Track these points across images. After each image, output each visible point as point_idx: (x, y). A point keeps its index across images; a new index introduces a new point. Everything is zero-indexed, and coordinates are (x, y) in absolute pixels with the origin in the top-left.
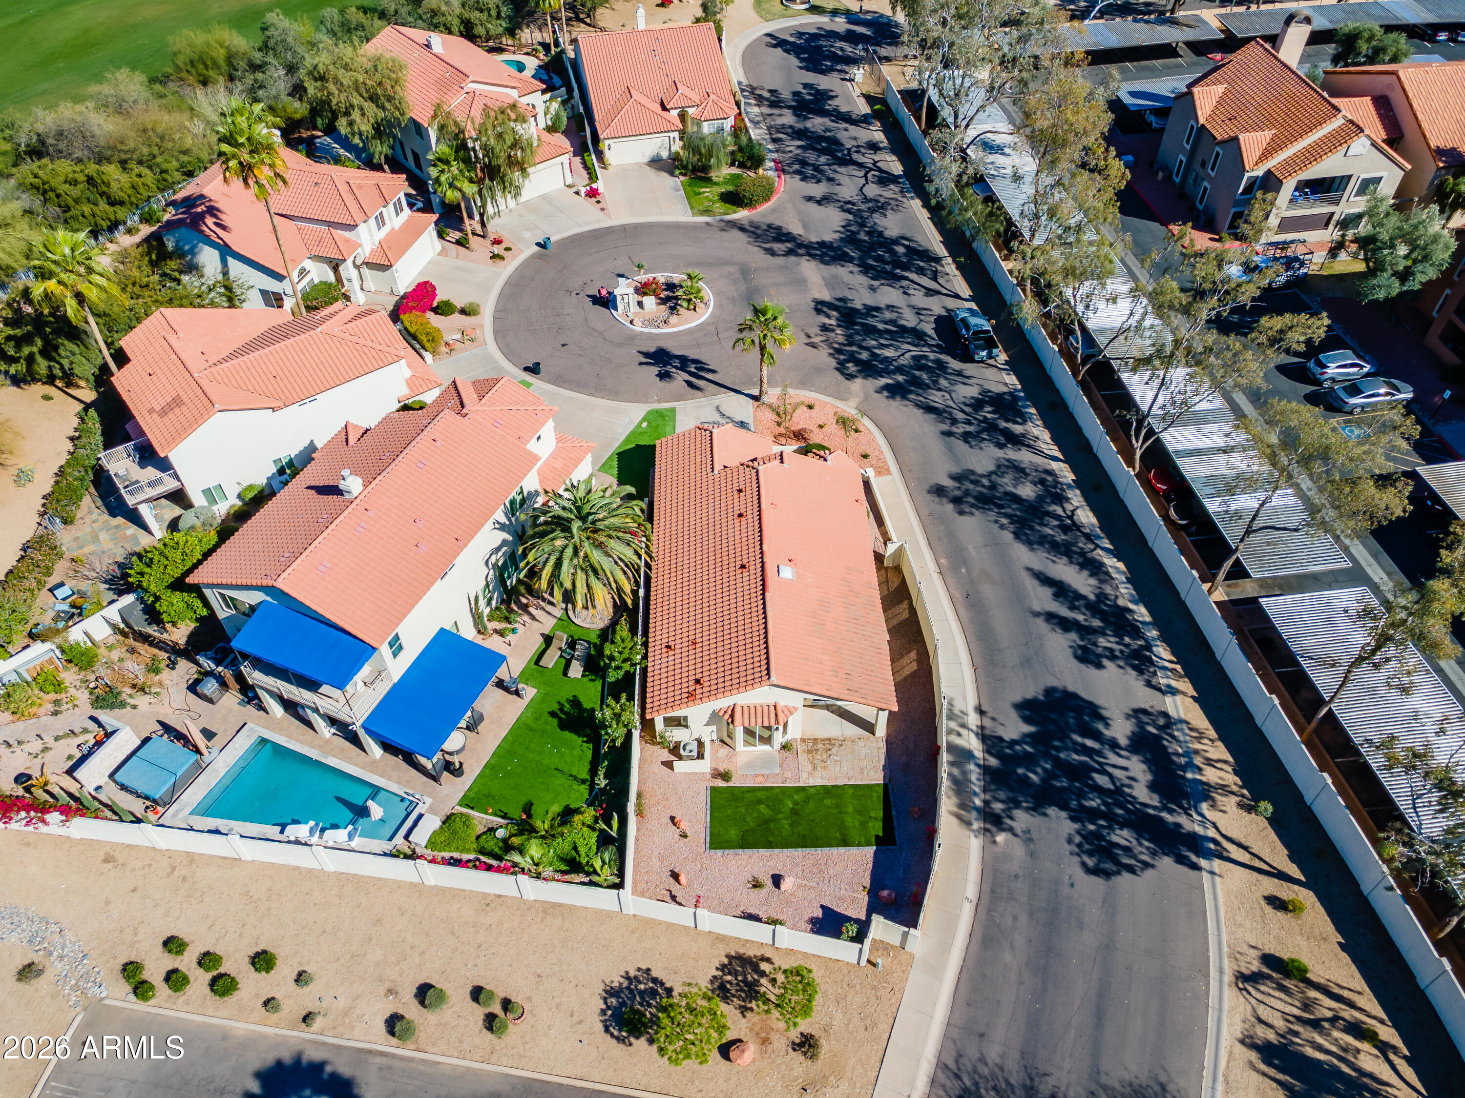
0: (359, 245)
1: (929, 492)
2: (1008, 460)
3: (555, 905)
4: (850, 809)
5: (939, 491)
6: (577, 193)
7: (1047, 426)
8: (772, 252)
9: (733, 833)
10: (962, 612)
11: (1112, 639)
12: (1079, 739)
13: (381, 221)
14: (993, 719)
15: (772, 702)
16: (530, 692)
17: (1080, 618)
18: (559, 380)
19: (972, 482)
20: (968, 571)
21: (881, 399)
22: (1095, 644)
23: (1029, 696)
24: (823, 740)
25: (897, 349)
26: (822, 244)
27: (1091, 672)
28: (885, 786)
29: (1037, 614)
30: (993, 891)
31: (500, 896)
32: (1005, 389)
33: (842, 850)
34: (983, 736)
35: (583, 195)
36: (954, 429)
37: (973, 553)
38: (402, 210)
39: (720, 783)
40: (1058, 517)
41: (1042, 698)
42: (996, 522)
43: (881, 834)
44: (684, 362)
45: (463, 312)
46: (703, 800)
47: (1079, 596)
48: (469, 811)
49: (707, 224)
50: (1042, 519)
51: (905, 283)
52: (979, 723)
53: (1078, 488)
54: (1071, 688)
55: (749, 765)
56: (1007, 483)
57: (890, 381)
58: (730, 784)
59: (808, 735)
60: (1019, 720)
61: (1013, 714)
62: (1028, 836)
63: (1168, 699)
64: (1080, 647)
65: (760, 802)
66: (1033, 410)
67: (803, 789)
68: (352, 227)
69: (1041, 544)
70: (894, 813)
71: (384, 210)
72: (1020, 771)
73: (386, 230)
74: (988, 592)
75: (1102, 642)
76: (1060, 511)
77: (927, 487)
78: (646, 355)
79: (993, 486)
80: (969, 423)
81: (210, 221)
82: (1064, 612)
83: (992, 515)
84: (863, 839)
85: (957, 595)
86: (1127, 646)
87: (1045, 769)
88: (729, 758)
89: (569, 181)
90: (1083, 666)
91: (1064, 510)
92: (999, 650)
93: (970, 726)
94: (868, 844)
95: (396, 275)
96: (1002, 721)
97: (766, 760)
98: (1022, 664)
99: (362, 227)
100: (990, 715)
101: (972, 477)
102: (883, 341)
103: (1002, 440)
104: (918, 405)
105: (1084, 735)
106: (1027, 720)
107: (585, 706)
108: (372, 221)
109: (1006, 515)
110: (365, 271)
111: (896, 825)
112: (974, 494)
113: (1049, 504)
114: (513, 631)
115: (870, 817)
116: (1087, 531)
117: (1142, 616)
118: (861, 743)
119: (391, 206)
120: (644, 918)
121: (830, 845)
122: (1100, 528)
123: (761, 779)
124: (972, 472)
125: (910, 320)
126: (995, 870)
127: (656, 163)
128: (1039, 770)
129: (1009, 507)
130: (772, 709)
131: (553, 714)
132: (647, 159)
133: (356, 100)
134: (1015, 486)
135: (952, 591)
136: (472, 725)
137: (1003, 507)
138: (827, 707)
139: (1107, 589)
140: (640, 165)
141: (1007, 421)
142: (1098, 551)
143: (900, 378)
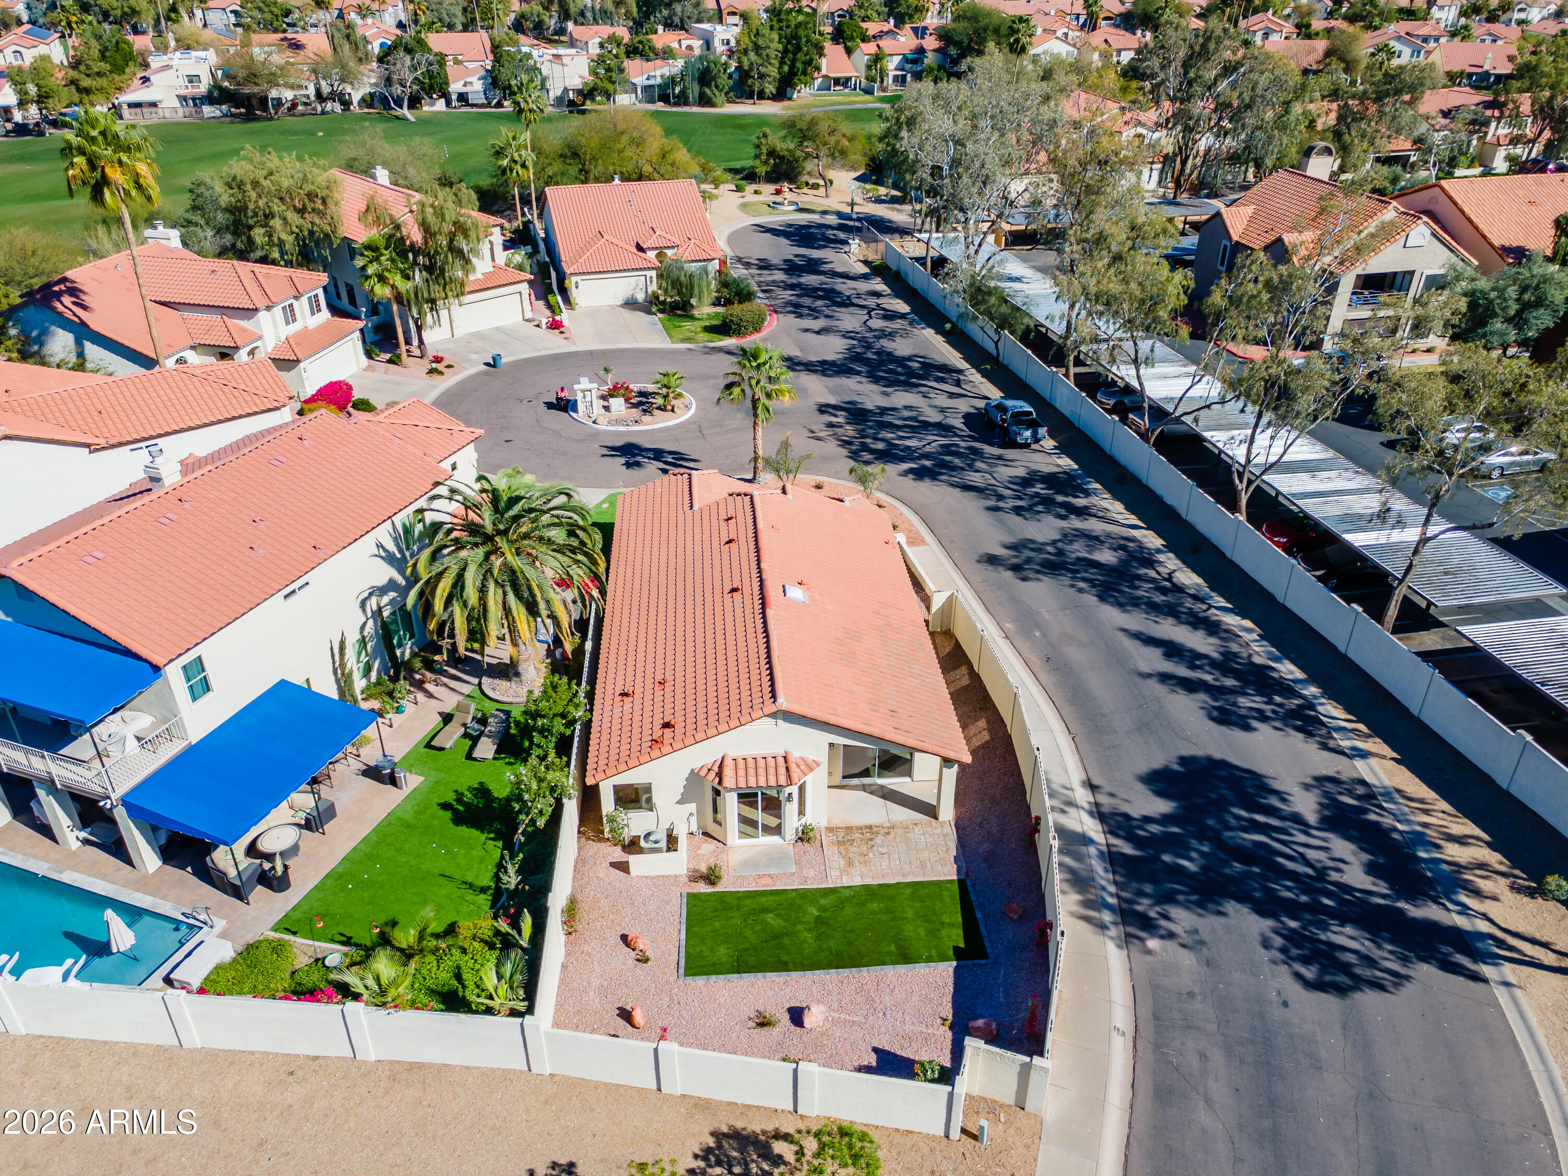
0: (260, 338)
1: (979, 561)
2: (1076, 530)
3: (412, 1067)
4: (910, 914)
5: (992, 560)
6: (538, 326)
7: (1117, 499)
9: (723, 953)
10: (1044, 676)
11: (1258, 699)
12: (1242, 812)
13: (290, 315)
14: (1112, 795)
15: (780, 752)
16: (412, 781)
17: (1208, 678)
19: (1032, 550)
20: (1044, 634)
21: (909, 481)
22: (1235, 704)
23: (1156, 765)
24: (861, 828)
25: (920, 440)
27: (1238, 735)
28: (962, 883)
29: (1149, 676)
30: (1156, 1018)
31: (316, 1058)
32: (1058, 470)
33: (902, 969)
34: (1099, 813)
35: (544, 327)
36: (1001, 504)
37: (1047, 616)
38: (319, 310)
39: (703, 888)
40: (1153, 580)
41: (1176, 767)
42: (1072, 586)
43: (962, 945)
44: (657, 454)
46: (675, 911)
47: (1197, 655)
48: (288, 937)
49: (689, 349)
50: (1131, 582)
51: (923, 389)
52: (1092, 799)
53: (1171, 551)
54: (1217, 755)
55: (747, 864)
56: (1078, 549)
57: (915, 466)
58: (717, 889)
59: (837, 822)
60: (1149, 793)
61: (1140, 787)
62: (1197, 937)
63: (1359, 764)
64: (1215, 708)
65: (765, 910)
66: (1097, 486)
67: (833, 890)
69: (1136, 605)
70: (979, 915)
71: (295, 304)
72: (1166, 857)
73: (296, 327)
74: (1074, 654)
75: (1243, 701)
76: (1152, 574)
77: (977, 558)
78: (612, 448)
79: (1060, 553)
80: (1018, 498)
81: (68, 300)
82: (1183, 671)
83: (1065, 580)
84: (934, 953)
85: (1034, 659)
86: (1280, 705)
87: (1202, 854)
88: (716, 855)
89: (529, 315)
90: (1224, 729)
91: (1158, 573)
92: (1104, 715)
93: (1079, 803)
94: (943, 958)
95: (305, 375)
96: (1124, 796)
97: (777, 857)
98: (1139, 729)
100: (1108, 788)
101: (1033, 546)
102: (901, 434)
103: (1063, 512)
104: (953, 485)
105: (1249, 809)
106: (1161, 794)
107: (496, 794)
108: (278, 310)
109: (1084, 580)
111: (984, 931)
112: (1038, 561)
113: (1137, 569)
114: (399, 710)
115: (943, 923)
116: (1192, 592)
117: (1291, 672)
118: (917, 830)
119: (304, 301)
120: (567, 1078)
121: (882, 963)
122: (1211, 589)
123: (768, 881)
124: (1031, 541)
125: (932, 416)
126: (1155, 988)
127: (630, 304)
128: (1194, 855)
129: (1086, 572)
130: (781, 761)
131: (445, 806)
132: (621, 302)
133: (278, 208)
134: (1089, 552)
135: (1025, 655)
136: (313, 823)
137: (1077, 572)
138: (864, 788)
139: (1234, 647)
140: (612, 307)
141: (1067, 495)
142: (1213, 611)
143: (927, 463)
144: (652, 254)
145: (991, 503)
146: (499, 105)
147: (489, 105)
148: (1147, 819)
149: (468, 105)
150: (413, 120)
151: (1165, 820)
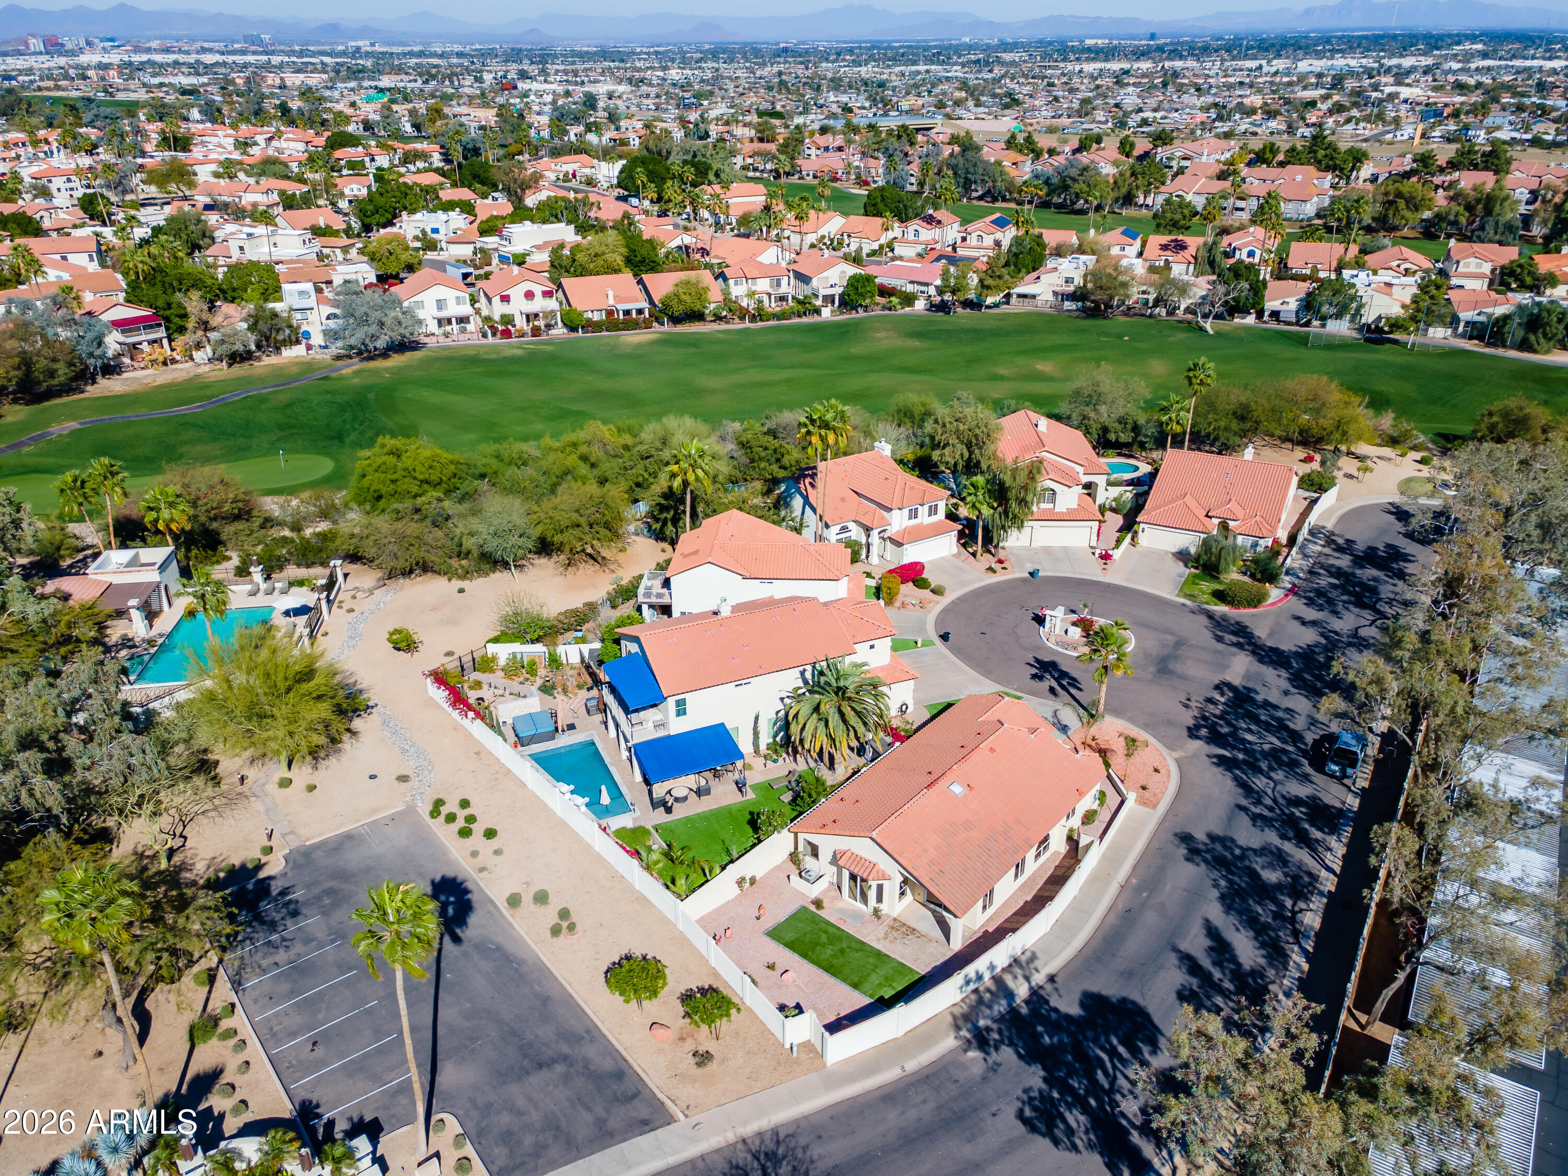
0: (889, 524)
1: (1176, 835)
2: (1279, 850)
3: (645, 899)
4: (883, 972)
5: (1186, 838)
6: (1092, 553)
7: (1349, 846)
8: (1220, 639)
9: (790, 936)
10: (1112, 919)
12: (1115, 1041)
13: (914, 514)
14: (1056, 989)
15: (874, 861)
16: (750, 795)
17: (1217, 974)
18: (958, 652)
19: (1225, 846)
20: (1148, 897)
21: (1206, 762)
22: (1209, 998)
23: (1104, 992)
24: (909, 927)
25: (1262, 737)
26: (1275, 651)
28: (923, 977)
29: (1176, 950)
30: (927, 1077)
31: (623, 877)
32: (1337, 804)
33: (848, 988)
34: (1036, 992)
35: (1096, 555)
36: (1253, 808)
37: (1168, 888)
38: (936, 514)
39: (813, 908)
40: (1281, 906)
41: (1114, 1000)
42: (1215, 880)
43: (886, 997)
44: (1062, 675)
45: (933, 591)
46: (791, 909)
47: (1234, 960)
48: (654, 832)
49: (1184, 605)
50: (1262, 899)
51: (1321, 699)
52: (1042, 984)
53: (1329, 898)
54: (1150, 1010)
55: (842, 911)
56: (1257, 864)
57: (1227, 754)
58: (818, 912)
59: (903, 919)
60: (1077, 1001)
61: (1077, 995)
62: (997, 1067)
64: (1191, 990)
65: (826, 932)
66: (1348, 829)
67: (863, 943)
68: (889, 510)
69: (1240, 913)
71: (920, 508)
72: (1040, 1029)
73: (914, 522)
74: (1150, 918)
75: (1218, 999)
76: (1288, 903)
77: (1179, 831)
78: (1037, 660)
79: (1241, 858)
80: (1271, 809)
81: (808, 481)
82: (1206, 963)
83: (1216, 874)
84: (871, 992)
85: (1120, 906)
87: (1062, 1041)
88: (834, 898)
89: (1094, 544)
90: (1178, 1001)
91: (1294, 905)
92: (1114, 955)
93: (1032, 981)
94: (871, 996)
95: (904, 552)
96: (1062, 994)
97: (857, 915)
98: (1122, 974)
99: (896, 513)
100: (1058, 984)
101: (1229, 844)
102: (1253, 727)
103: (1291, 834)
104: (1236, 778)
105: (1122, 1042)
106: (1082, 1005)
108: (906, 511)
109: (1230, 881)
110: (888, 543)
112: (1217, 854)
113: (1283, 894)
114: (775, 761)
115: (891, 985)
116: (1300, 928)
118: (935, 944)
119: (926, 507)
120: (685, 937)
121: (844, 981)
122: (1316, 934)
123: (842, 922)
124: (1233, 840)
125: (1298, 724)
126: (945, 1067)
127: (1182, 556)
128: (1055, 1040)
129: (1240, 877)
131: (751, 813)
132: (1174, 550)
133: (953, 440)
134: (1263, 868)
135: (1119, 901)
136: (700, 792)
137: (1233, 874)
138: (934, 912)
139: (1271, 973)
140: (1166, 553)
141: (1312, 825)
142: (1296, 948)
143: (1241, 756)
144: (1216, 521)
145: (1244, 802)
146: (1308, 324)
147: (1297, 323)
148: (1056, 1010)
149: (1278, 321)
150: (1211, 332)
151: (1068, 1017)
